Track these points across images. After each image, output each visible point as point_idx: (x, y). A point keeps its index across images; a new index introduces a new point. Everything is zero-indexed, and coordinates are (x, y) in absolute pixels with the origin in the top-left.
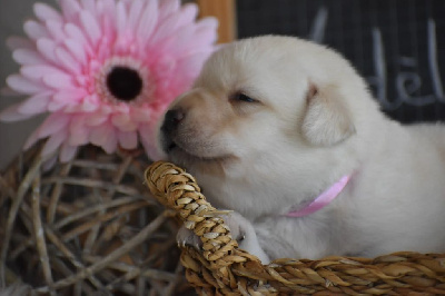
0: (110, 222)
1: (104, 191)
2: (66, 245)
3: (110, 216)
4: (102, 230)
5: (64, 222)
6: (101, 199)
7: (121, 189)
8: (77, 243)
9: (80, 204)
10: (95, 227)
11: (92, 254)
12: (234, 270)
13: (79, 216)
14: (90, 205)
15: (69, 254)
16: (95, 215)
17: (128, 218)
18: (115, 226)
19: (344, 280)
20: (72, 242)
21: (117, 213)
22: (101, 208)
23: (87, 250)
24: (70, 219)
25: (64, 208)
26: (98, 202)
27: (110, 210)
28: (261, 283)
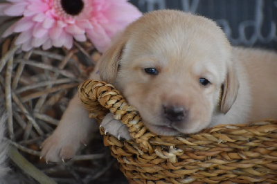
0: (54, 93)
1: (52, 73)
2: (24, 104)
3: (55, 90)
4: (48, 98)
5: (24, 89)
6: (50, 78)
7: (64, 73)
8: (31, 104)
9: (35, 79)
10: (44, 96)
11: (39, 113)
12: (151, 142)
13: (34, 87)
14: (41, 81)
15: (25, 111)
16: (45, 87)
17: (66, 92)
18: (58, 96)
19: (231, 138)
20: (28, 103)
21: (59, 89)
22: (49, 84)
23: (36, 110)
24: (28, 88)
25: (24, 81)
26: (47, 80)
27: (55, 86)
28: (172, 147)
